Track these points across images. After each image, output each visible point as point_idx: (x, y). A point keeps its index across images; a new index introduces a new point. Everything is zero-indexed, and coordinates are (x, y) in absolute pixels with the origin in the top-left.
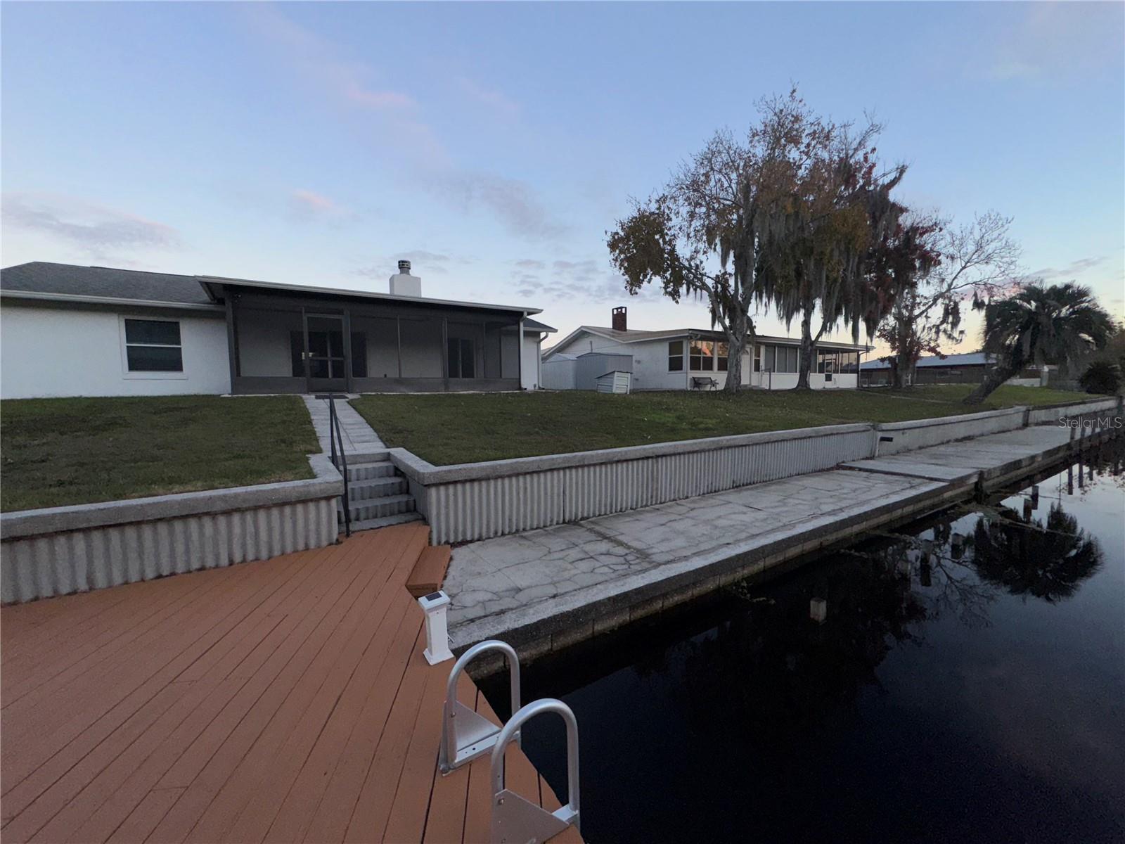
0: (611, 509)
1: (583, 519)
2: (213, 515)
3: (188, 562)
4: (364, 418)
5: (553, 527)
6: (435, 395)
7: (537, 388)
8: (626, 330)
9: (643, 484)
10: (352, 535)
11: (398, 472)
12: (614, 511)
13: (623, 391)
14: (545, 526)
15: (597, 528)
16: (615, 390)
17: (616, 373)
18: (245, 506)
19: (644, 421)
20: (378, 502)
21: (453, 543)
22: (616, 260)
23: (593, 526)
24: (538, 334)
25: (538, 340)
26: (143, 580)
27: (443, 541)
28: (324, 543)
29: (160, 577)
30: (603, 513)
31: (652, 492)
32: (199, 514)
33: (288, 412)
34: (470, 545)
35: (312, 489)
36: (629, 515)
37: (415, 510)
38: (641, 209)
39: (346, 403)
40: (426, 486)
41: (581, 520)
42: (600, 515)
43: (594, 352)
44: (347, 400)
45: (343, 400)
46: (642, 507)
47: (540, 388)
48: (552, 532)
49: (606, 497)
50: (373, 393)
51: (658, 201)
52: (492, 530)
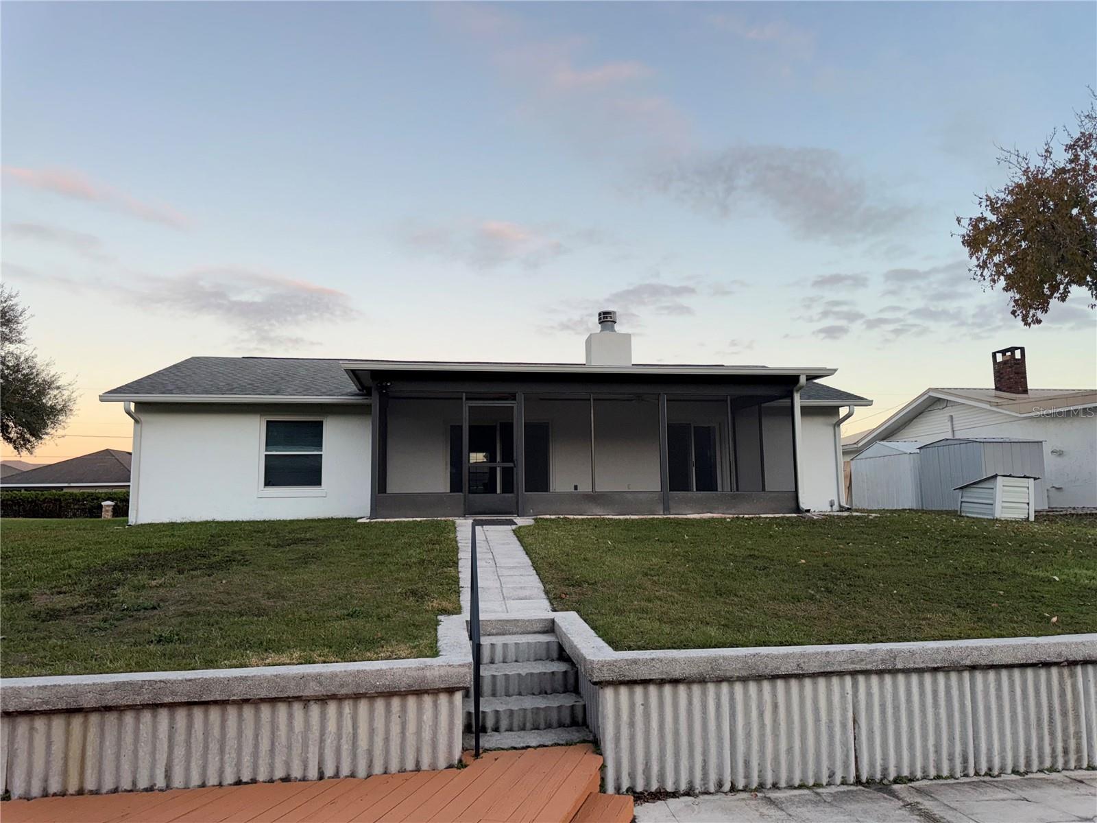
0: (965, 768)
1: (898, 780)
2: (305, 701)
3: (272, 767)
4: (531, 559)
5: (833, 789)
6: (645, 520)
7: (836, 507)
8: (1025, 391)
9: (1039, 720)
10: (484, 755)
11: (562, 654)
12: (971, 772)
13: (1020, 515)
14: (818, 785)
15: (927, 804)
16: (1001, 513)
17: (998, 478)
18: (344, 691)
19: (1050, 581)
20: (529, 703)
21: (641, 793)
22: (983, 266)
23: (919, 800)
24: (834, 411)
25: (835, 420)
26: (220, 785)
27: (624, 788)
28: (442, 764)
29: (239, 783)
30: (945, 773)
31: (1065, 741)
32: (288, 697)
33: (430, 546)
34: (671, 801)
35: (428, 673)
36: (1007, 786)
37: (584, 724)
38: (1032, 169)
39: (512, 533)
40: (595, 683)
41: (896, 781)
42: (938, 777)
43: (957, 437)
44: (514, 527)
45: (509, 528)
46: (1041, 771)
47: (842, 509)
48: (829, 799)
49: (951, 739)
50: (553, 517)
51: (1069, 147)
52: (713, 778)
